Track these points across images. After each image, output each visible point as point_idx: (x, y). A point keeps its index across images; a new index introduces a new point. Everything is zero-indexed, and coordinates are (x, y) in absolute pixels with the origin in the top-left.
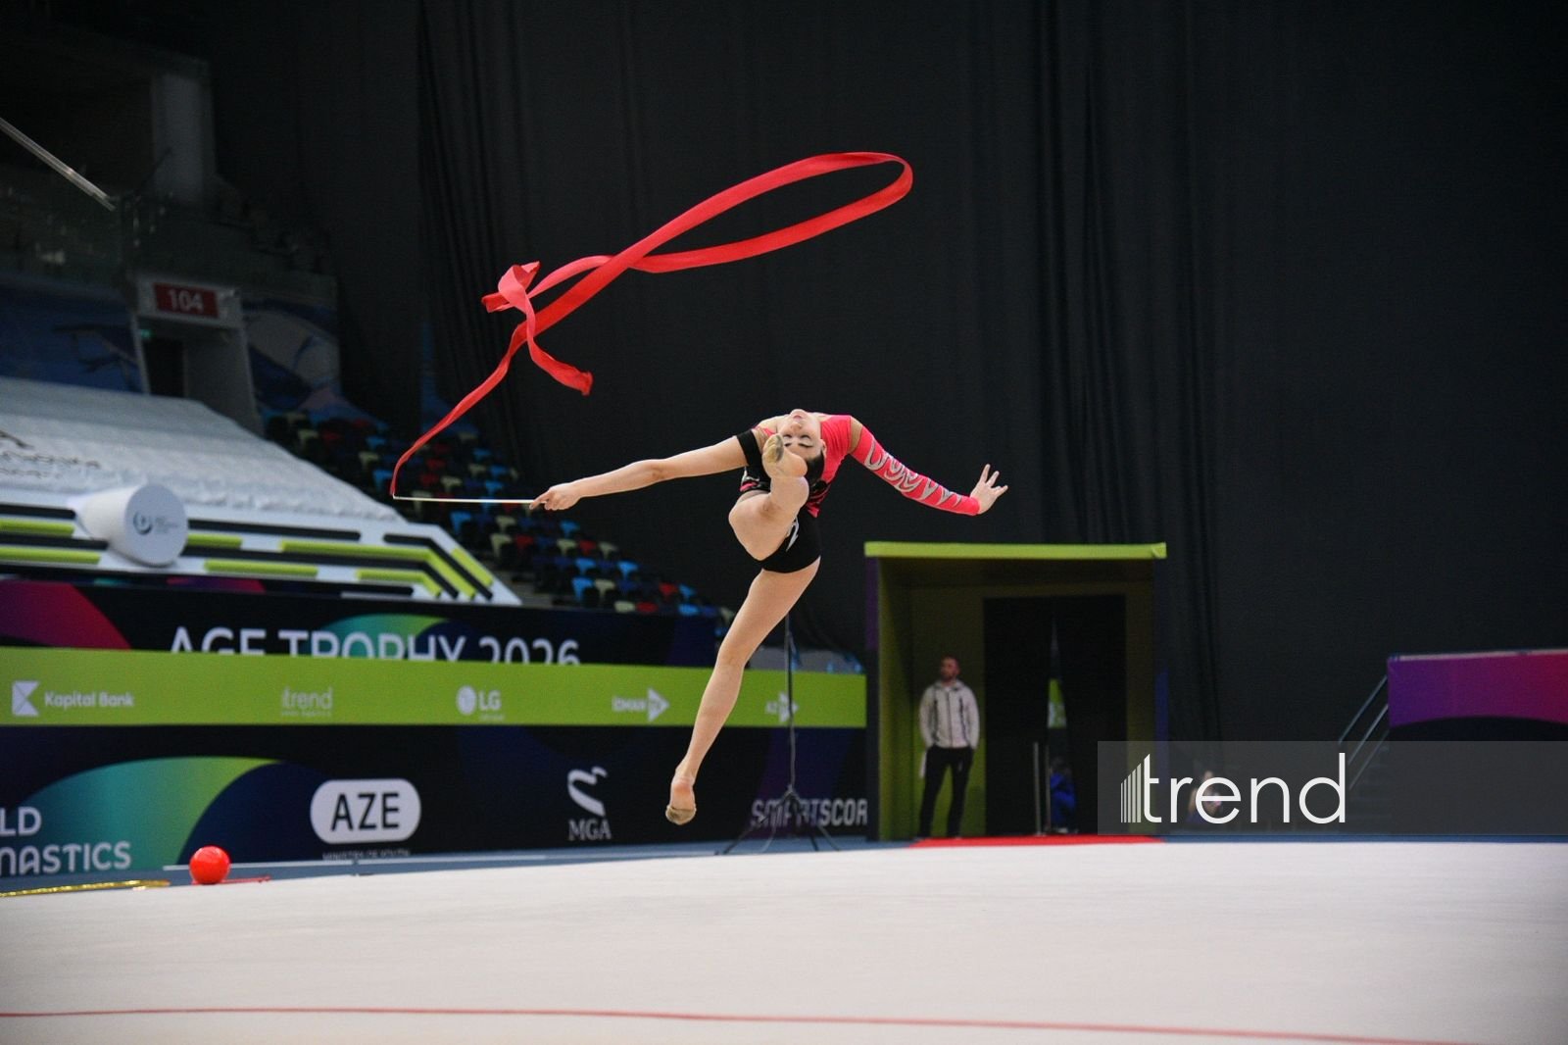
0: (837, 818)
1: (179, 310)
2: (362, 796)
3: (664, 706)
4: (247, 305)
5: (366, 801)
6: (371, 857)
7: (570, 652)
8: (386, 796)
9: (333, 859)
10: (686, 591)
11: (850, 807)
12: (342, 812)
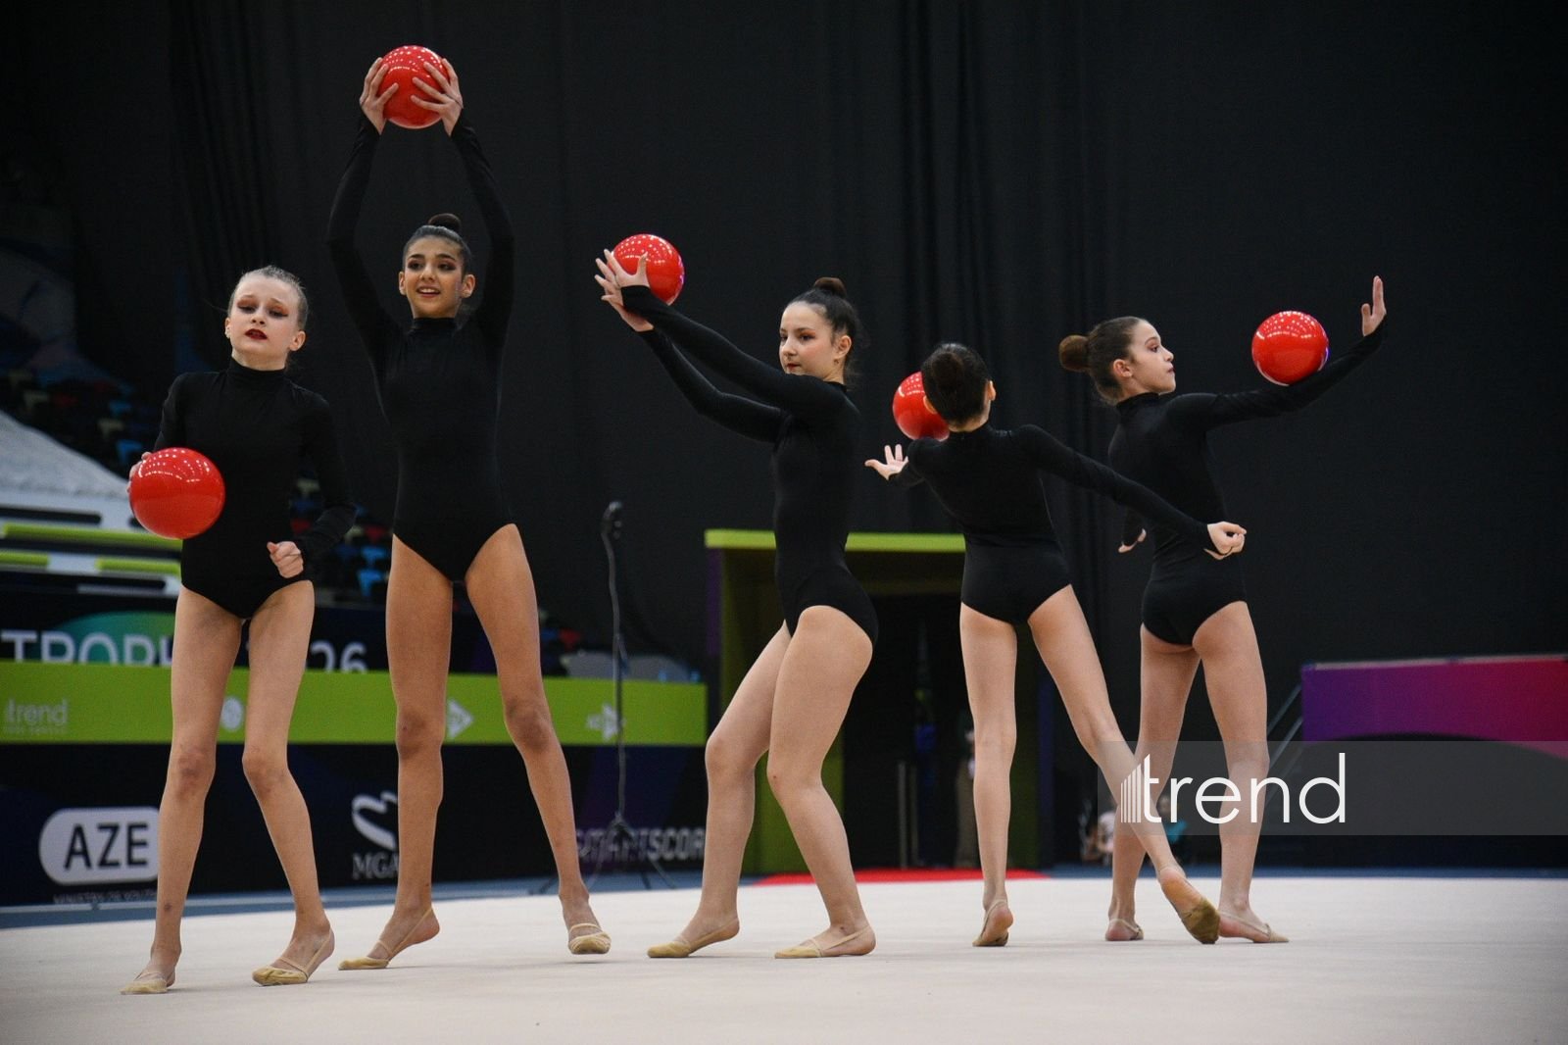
0: (668, 852)
2: (102, 827)
3: (467, 720)
5: (106, 835)
6: (112, 901)
7: (355, 657)
8: (131, 828)
9: (66, 902)
11: (683, 838)
12: (78, 846)
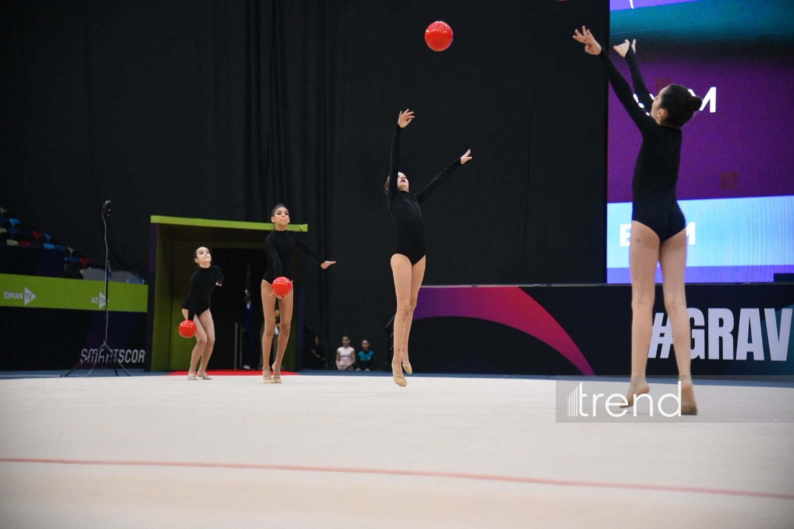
0: (128, 359)
3: (34, 297)
10: (48, 236)
11: (135, 353)
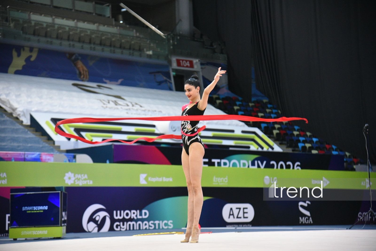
1: (183, 66)
2: (237, 208)
4: (202, 64)
5: (238, 210)
6: (240, 227)
7: (298, 166)
8: (244, 209)
9: (229, 227)
10: (334, 147)
12: (231, 213)
